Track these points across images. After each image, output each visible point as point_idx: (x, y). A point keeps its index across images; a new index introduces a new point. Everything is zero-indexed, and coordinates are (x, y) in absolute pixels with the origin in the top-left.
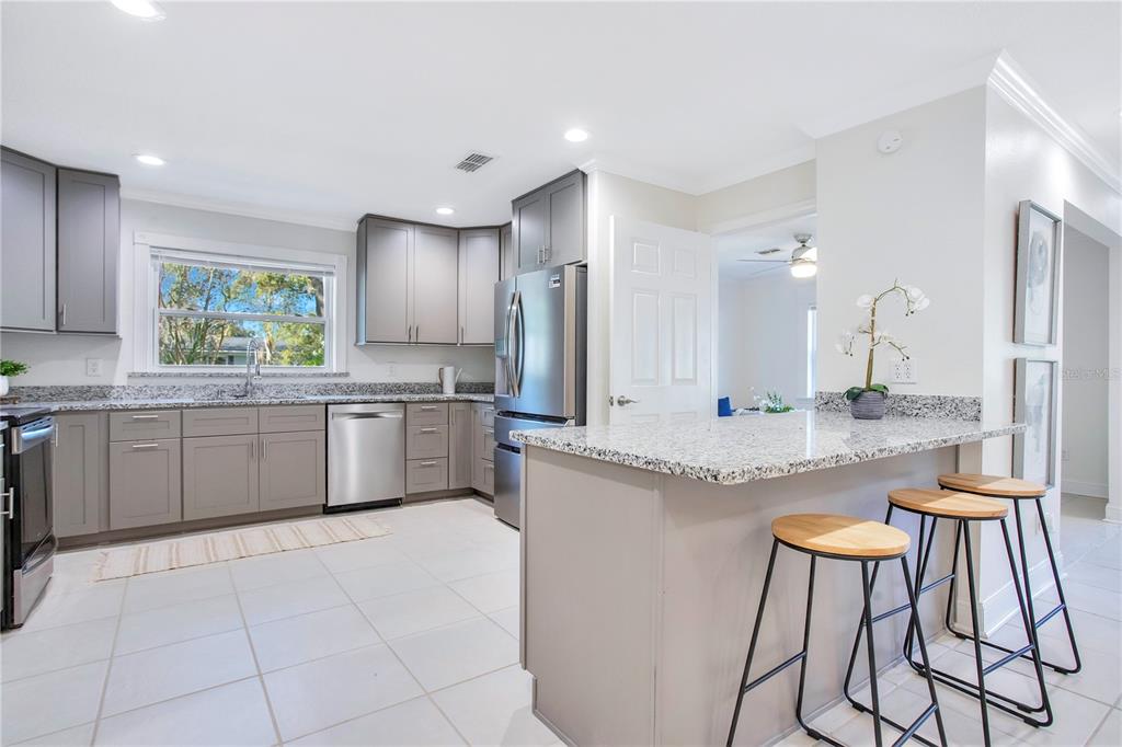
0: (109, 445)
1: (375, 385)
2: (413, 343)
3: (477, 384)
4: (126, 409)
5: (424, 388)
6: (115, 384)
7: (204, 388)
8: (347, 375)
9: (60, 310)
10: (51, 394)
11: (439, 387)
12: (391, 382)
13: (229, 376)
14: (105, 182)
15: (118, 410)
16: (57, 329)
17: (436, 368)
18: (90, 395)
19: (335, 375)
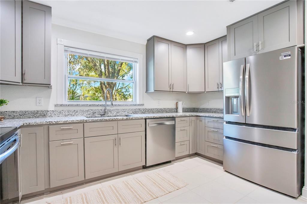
0: (49, 142)
1: (154, 109)
2: (171, 91)
3: (188, 109)
4: (57, 124)
5: (170, 111)
6: (49, 110)
7: (88, 111)
8: (143, 105)
9: (23, 73)
10: (20, 115)
11: (176, 110)
12: (159, 108)
13: (98, 106)
14: (46, 9)
15: (53, 124)
16: (22, 82)
17: (175, 102)
18: (38, 115)
19: (139, 105)
